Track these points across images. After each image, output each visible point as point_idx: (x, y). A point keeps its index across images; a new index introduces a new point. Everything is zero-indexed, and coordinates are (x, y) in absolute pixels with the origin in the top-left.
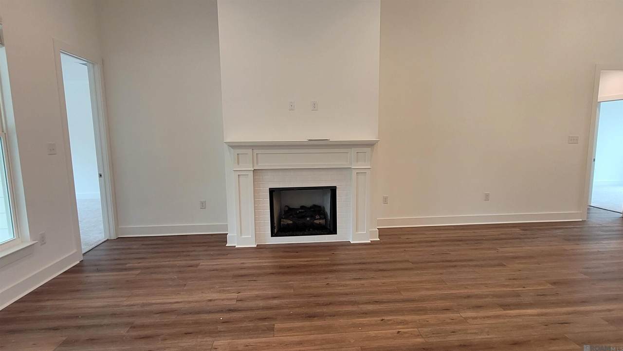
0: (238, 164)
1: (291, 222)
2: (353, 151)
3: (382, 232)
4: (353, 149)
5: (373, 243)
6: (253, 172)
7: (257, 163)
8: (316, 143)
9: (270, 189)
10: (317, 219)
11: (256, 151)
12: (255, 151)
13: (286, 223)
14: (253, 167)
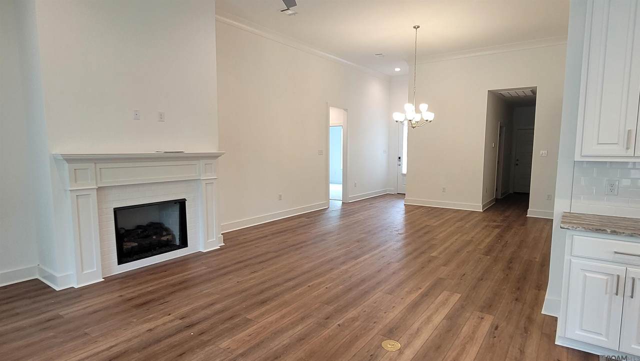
0: (76, 182)
1: (136, 244)
2: (202, 162)
3: (227, 237)
4: (201, 161)
5: (222, 248)
6: (97, 190)
7: (101, 180)
8: (172, 155)
9: (114, 209)
10: (165, 236)
11: (99, 166)
12: (97, 165)
13: (130, 247)
14: (97, 184)
